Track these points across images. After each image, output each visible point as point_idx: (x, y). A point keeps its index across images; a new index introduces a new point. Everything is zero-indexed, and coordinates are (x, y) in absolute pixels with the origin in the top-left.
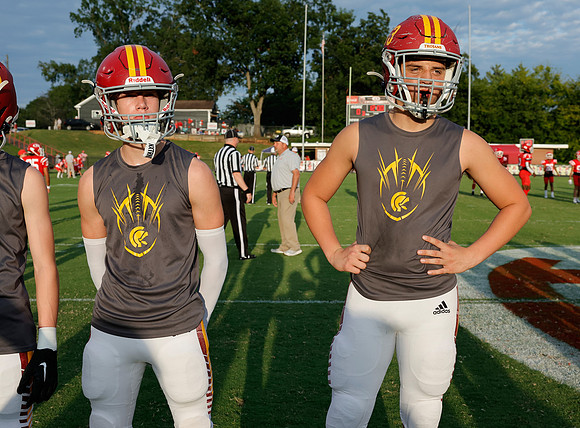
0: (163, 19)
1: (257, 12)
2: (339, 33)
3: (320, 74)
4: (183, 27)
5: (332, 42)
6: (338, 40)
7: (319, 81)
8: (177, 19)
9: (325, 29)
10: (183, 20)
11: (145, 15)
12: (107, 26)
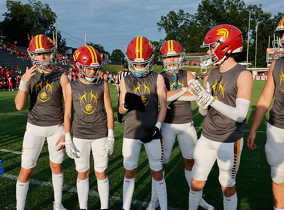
0: (191, 22)
1: (229, 16)
2: (264, 22)
3: (255, 40)
4: (198, 25)
5: (261, 26)
6: (264, 25)
7: (255, 43)
8: (196, 22)
9: (258, 21)
10: (198, 22)
11: (184, 21)
12: (170, 26)
